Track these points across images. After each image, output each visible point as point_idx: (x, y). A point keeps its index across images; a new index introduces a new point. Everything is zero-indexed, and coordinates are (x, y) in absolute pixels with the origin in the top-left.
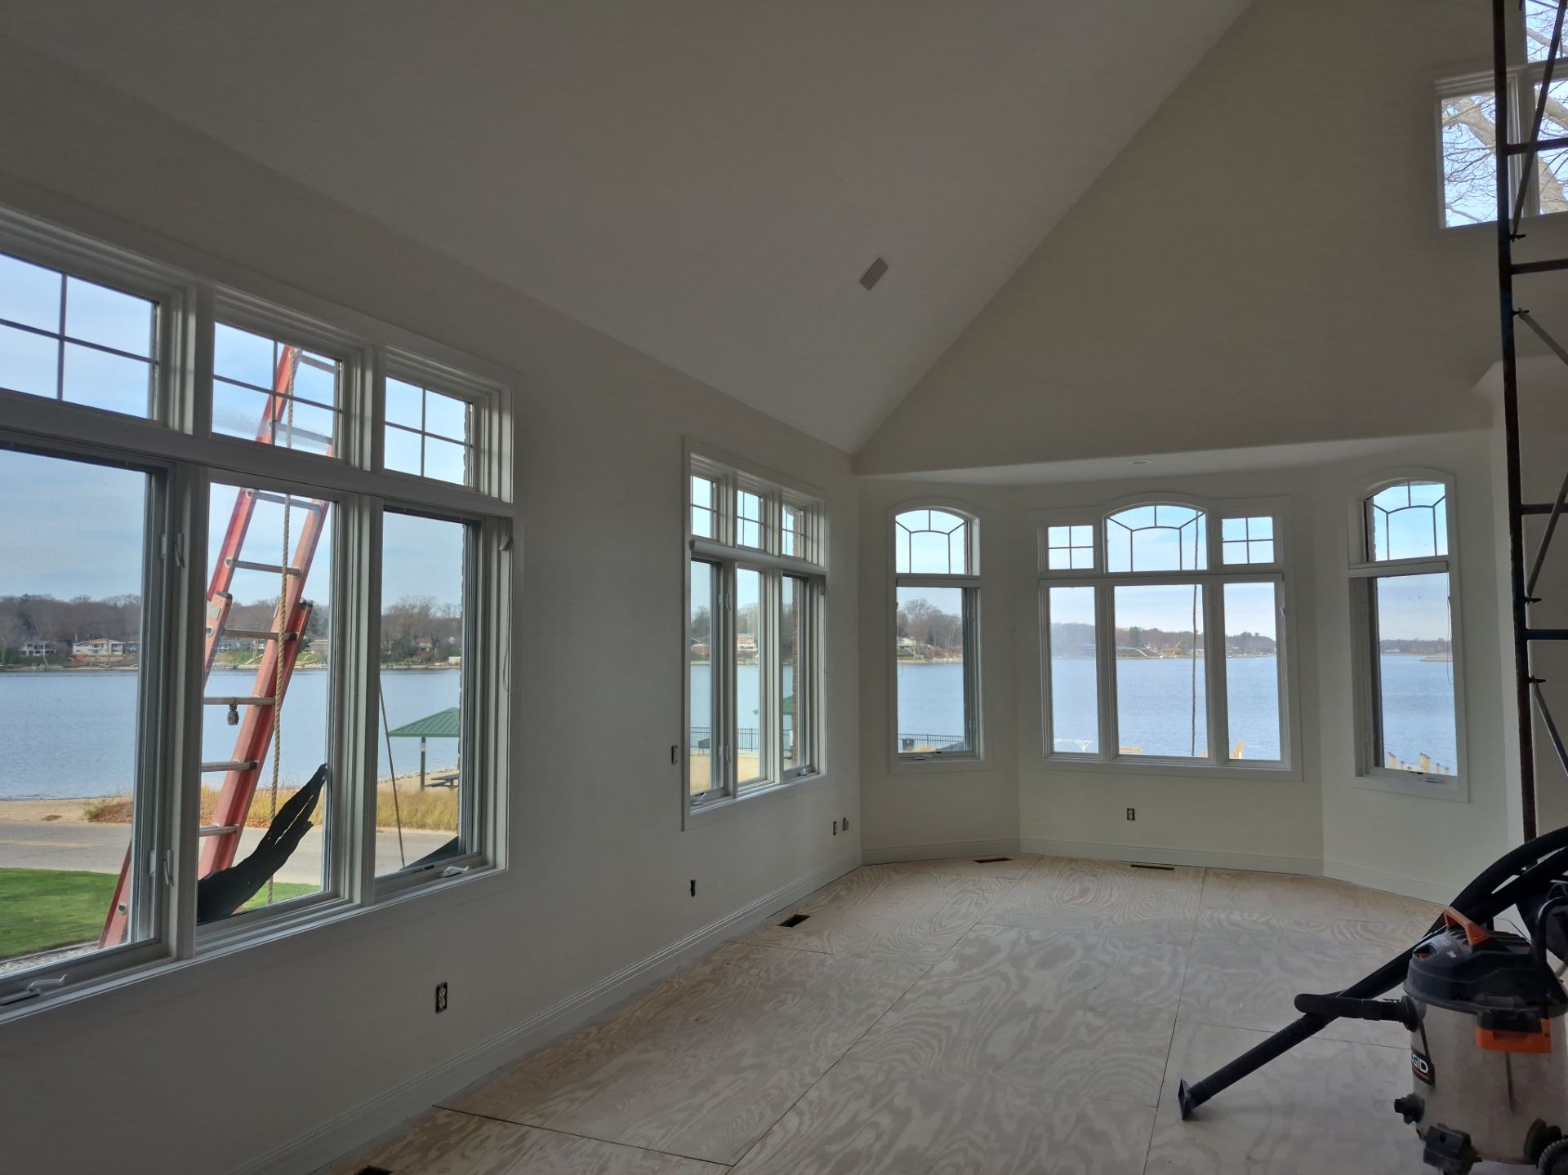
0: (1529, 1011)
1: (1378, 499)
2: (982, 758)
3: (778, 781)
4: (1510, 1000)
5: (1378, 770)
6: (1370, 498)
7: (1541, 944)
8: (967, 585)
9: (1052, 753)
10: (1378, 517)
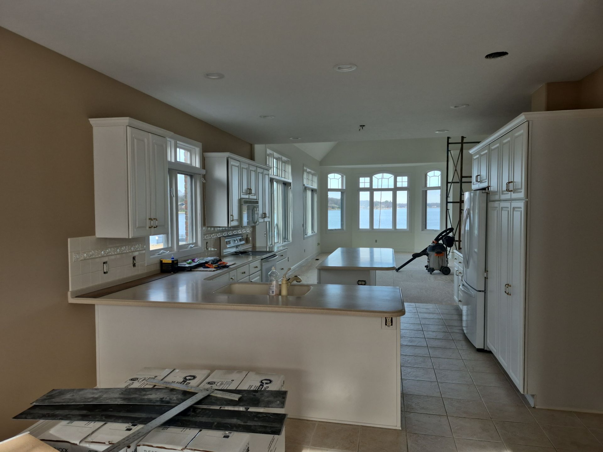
0: (441, 251)
1: (428, 174)
2: (345, 230)
3: (311, 233)
4: (439, 250)
5: (425, 229)
6: (427, 174)
7: (443, 244)
8: (342, 191)
9: (359, 229)
10: (428, 178)
